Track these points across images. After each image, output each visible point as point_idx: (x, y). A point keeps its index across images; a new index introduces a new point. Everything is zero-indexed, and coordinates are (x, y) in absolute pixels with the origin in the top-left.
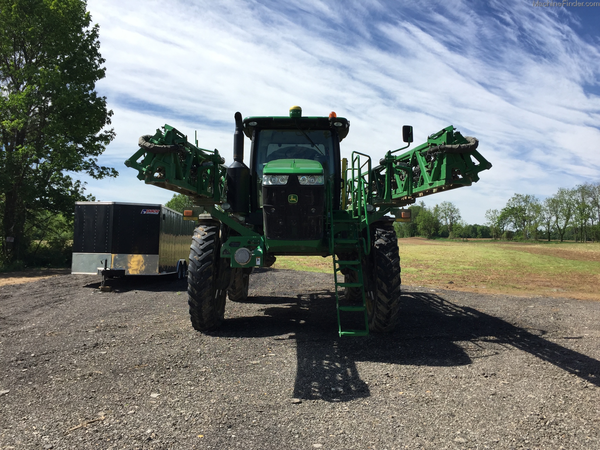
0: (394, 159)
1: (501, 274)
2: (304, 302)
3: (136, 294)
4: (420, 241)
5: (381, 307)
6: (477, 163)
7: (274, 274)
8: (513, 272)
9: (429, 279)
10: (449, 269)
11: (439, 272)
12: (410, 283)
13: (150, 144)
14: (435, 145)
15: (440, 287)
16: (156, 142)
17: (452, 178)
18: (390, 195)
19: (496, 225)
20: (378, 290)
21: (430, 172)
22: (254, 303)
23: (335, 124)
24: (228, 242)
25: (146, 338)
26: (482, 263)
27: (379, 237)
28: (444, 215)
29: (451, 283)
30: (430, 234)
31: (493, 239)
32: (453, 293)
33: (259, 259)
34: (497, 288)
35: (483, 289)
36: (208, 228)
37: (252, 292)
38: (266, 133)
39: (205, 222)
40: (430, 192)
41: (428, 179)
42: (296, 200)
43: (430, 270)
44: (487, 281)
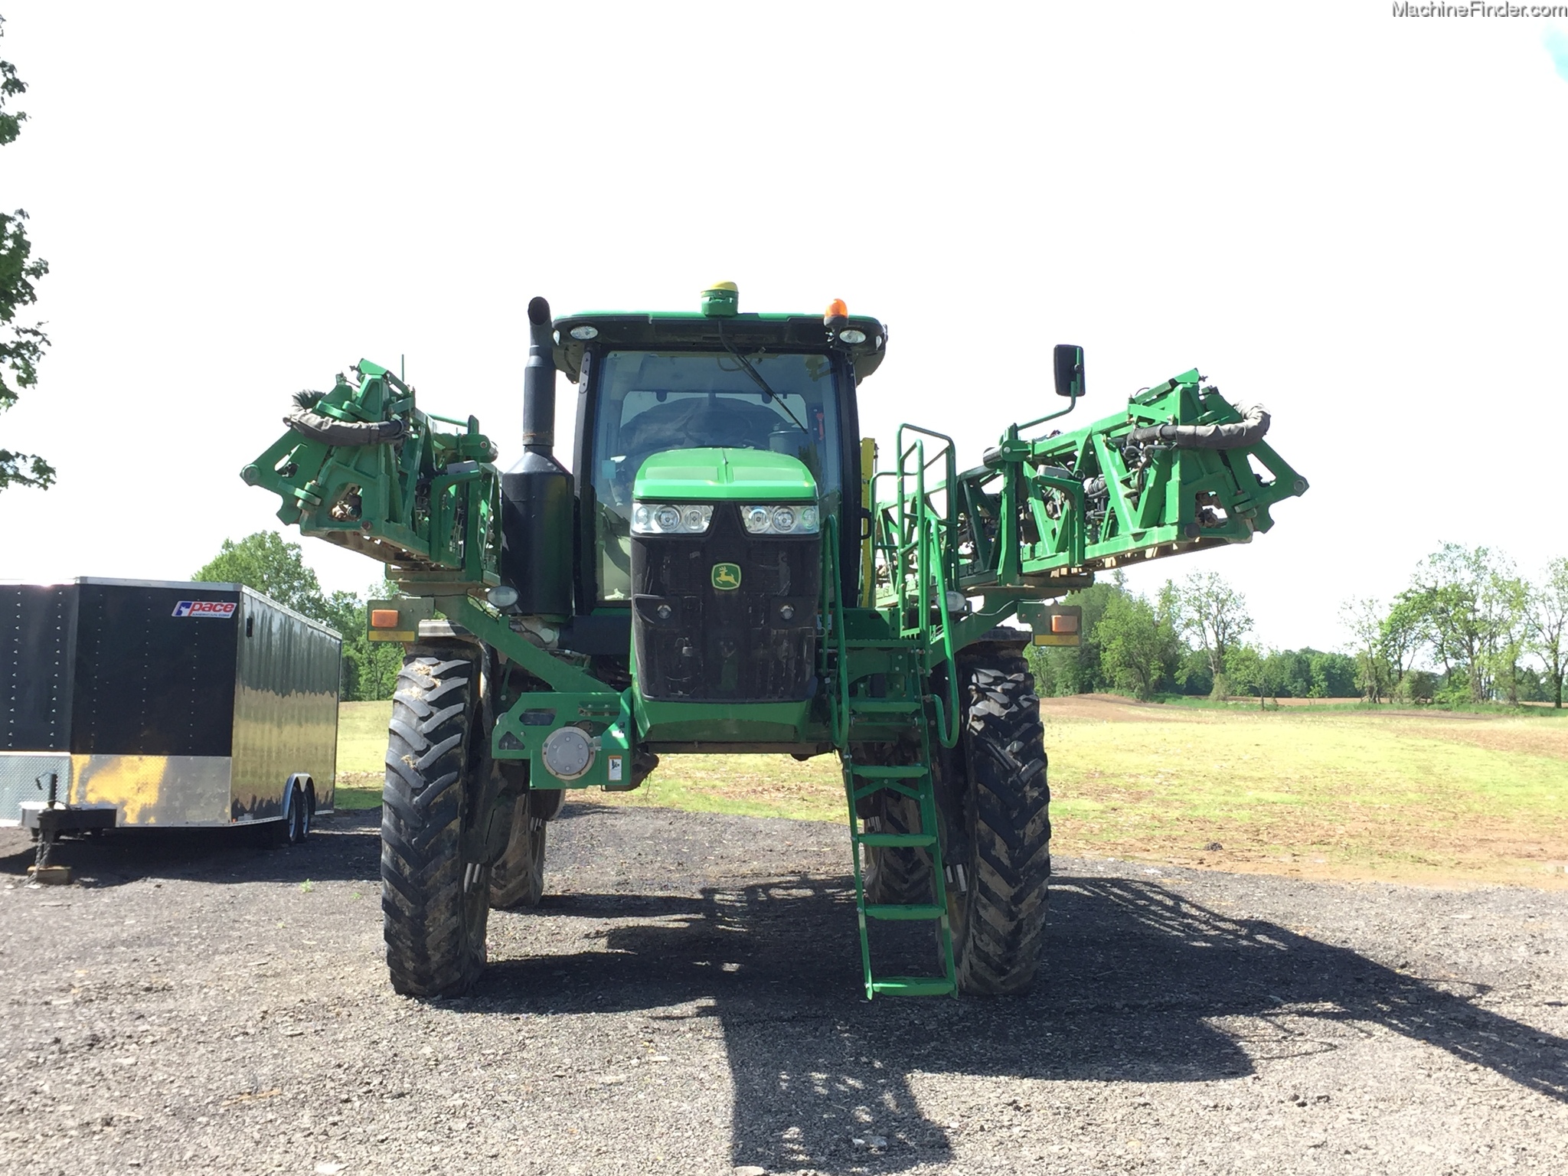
0: (1029, 453)
1: (1381, 818)
2: (729, 910)
3: (159, 892)
4: (1114, 707)
5: (991, 915)
6: (1268, 476)
7: (616, 822)
8: (1423, 812)
9: (1141, 836)
10: (1208, 802)
11: (1177, 814)
12: (1077, 850)
13: (319, 419)
14: (1150, 421)
15: (1175, 861)
16: (336, 412)
17: (1197, 520)
18: (1015, 562)
19: (1374, 651)
20: (980, 860)
21: (1134, 497)
22: (569, 914)
23: (844, 335)
24: (518, 709)
25: (247, 1016)
26: (1320, 783)
27: (983, 694)
28: (1196, 616)
29: (1215, 847)
30: (1146, 682)
31: (1366, 699)
32: (1218, 880)
33: (619, 762)
34: (1365, 863)
35: (1316, 867)
36: (445, 666)
37: (555, 881)
38: (623, 363)
39: (436, 647)
40: (1139, 556)
41: (1129, 518)
42: (736, 580)
43: (1146, 808)
44: (1333, 840)
